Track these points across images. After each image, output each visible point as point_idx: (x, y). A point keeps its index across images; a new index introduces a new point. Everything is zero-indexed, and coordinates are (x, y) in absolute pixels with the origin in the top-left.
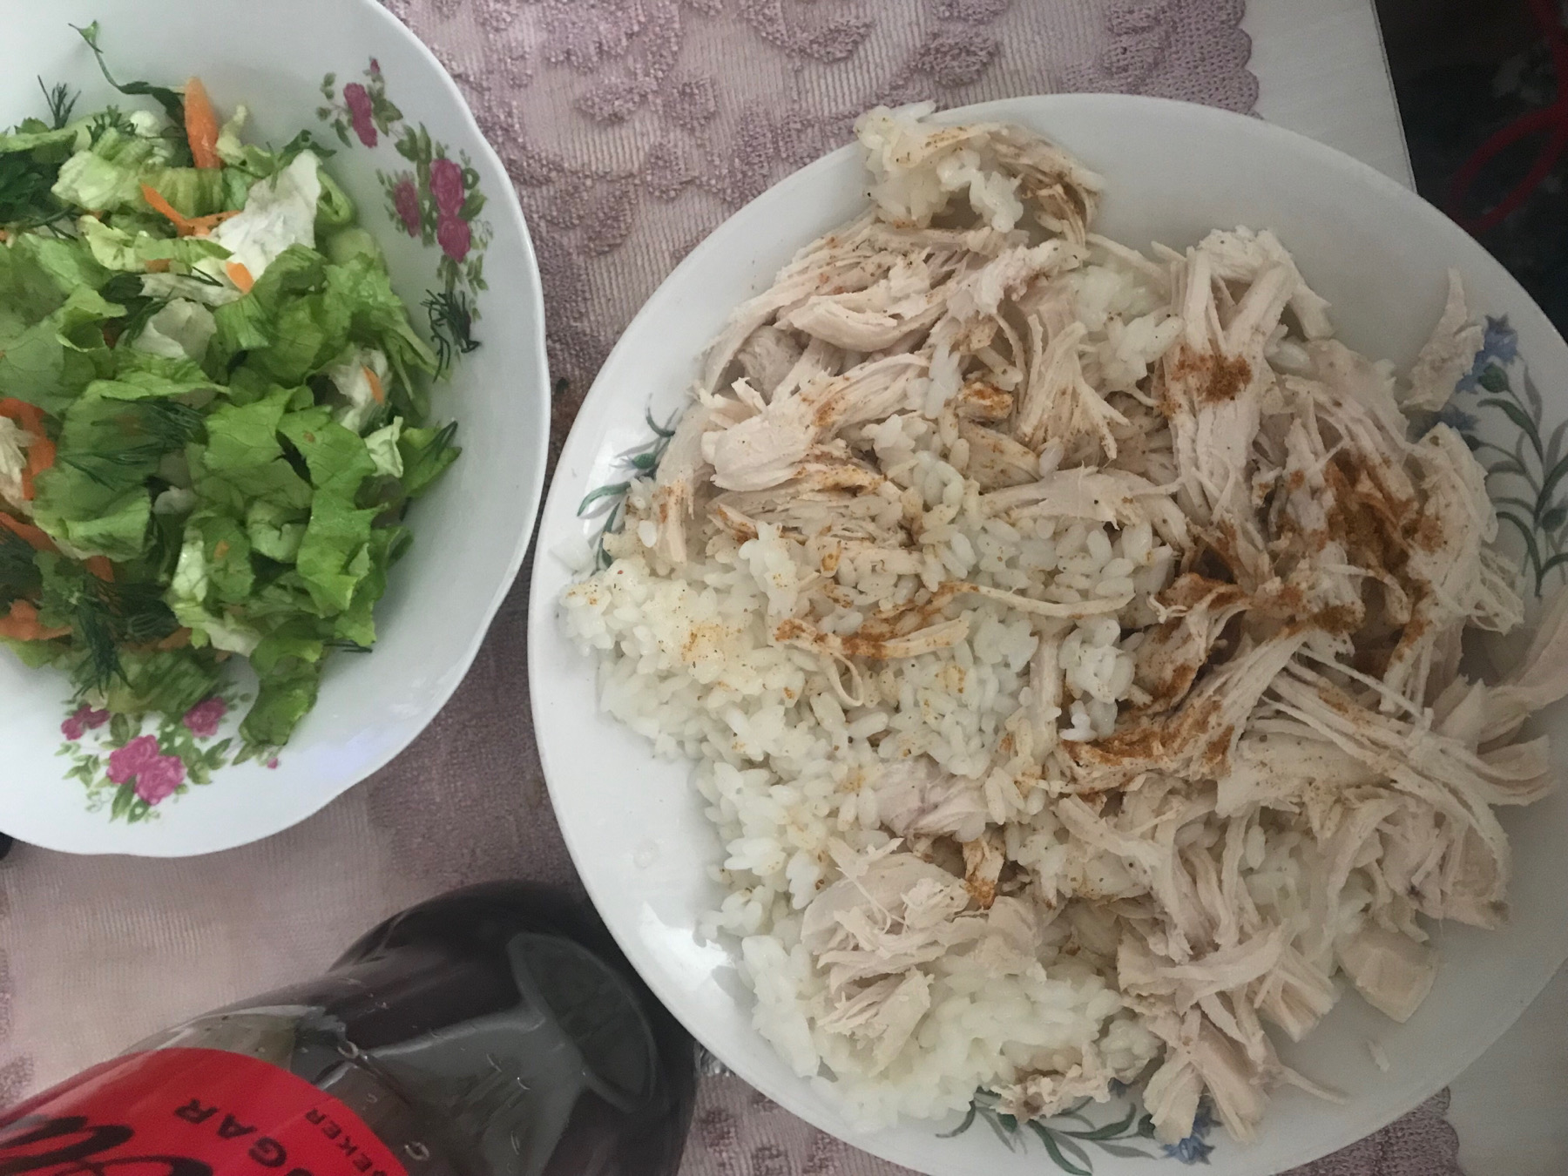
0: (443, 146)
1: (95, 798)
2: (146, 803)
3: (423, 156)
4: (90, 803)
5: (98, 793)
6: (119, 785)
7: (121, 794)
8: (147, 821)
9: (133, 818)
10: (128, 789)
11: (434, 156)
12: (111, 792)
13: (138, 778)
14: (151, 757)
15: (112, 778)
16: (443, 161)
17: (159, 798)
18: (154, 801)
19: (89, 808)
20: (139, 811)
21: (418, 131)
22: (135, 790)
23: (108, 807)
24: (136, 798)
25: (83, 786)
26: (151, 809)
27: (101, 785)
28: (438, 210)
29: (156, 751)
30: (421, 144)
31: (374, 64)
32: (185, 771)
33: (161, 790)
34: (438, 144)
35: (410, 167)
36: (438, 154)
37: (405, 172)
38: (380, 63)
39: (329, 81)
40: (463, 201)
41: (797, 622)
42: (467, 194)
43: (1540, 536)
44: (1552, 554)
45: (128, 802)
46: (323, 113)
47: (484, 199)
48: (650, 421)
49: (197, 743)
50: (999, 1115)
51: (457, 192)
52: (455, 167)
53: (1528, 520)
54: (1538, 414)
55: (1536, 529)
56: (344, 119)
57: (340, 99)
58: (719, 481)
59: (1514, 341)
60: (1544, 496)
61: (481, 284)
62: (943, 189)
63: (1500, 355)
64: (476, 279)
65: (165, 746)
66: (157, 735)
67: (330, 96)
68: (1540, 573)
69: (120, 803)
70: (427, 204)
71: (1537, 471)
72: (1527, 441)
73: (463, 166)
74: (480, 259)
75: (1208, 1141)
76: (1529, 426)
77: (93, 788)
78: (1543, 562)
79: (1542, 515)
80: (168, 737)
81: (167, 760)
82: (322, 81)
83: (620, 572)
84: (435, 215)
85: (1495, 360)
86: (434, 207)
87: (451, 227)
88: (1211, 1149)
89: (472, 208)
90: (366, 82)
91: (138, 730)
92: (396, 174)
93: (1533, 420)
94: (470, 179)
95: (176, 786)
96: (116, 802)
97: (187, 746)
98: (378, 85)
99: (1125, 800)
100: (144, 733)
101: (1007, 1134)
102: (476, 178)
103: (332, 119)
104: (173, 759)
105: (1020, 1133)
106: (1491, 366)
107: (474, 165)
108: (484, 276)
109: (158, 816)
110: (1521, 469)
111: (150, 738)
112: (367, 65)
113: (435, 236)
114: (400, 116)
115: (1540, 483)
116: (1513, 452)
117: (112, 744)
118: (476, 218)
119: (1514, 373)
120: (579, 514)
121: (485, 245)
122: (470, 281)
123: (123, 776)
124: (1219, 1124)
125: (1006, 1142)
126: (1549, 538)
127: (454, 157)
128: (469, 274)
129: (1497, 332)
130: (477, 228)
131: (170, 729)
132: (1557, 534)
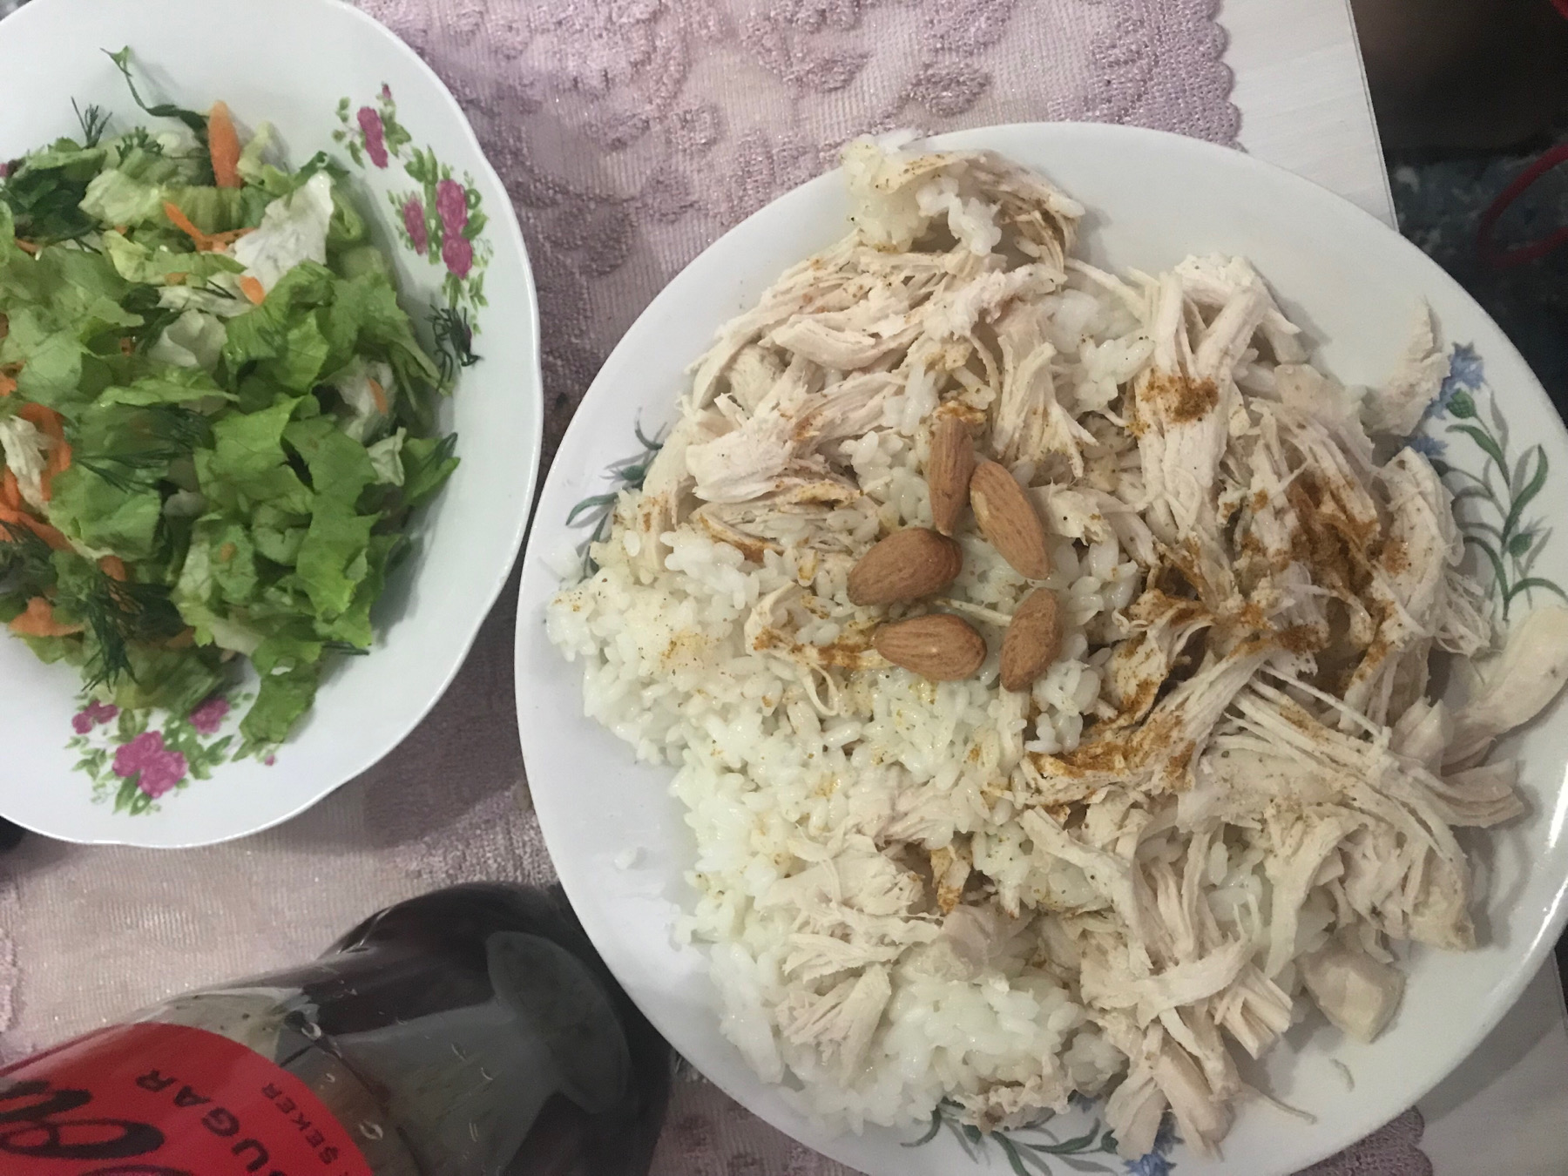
0: (448, 167)
1: (101, 790)
2: (148, 796)
3: (430, 177)
4: (94, 795)
5: (103, 786)
6: (123, 778)
7: (125, 786)
8: (148, 814)
9: (136, 810)
10: (132, 782)
11: (440, 177)
12: (115, 785)
13: (142, 772)
14: (156, 751)
15: (117, 772)
16: (448, 182)
17: (161, 792)
18: (155, 794)
19: (94, 800)
20: (141, 803)
21: (426, 154)
22: (138, 784)
23: (112, 800)
24: (139, 792)
25: (89, 778)
26: (153, 802)
27: (105, 778)
28: (443, 229)
29: (160, 746)
30: (429, 165)
31: (386, 88)
32: (187, 766)
33: (163, 784)
34: (444, 166)
35: (418, 187)
36: (444, 175)
37: (413, 193)
38: (391, 89)
39: (344, 105)
40: (467, 222)
41: (776, 632)
42: (470, 213)
43: (1507, 561)
44: (1519, 579)
45: (131, 795)
46: (339, 136)
47: (485, 219)
48: (639, 433)
49: (200, 739)
50: (964, 1126)
51: (461, 212)
52: (459, 187)
53: (1496, 544)
54: (1505, 438)
55: (1503, 554)
56: (358, 141)
57: (354, 123)
58: (700, 493)
59: (1480, 368)
60: (1511, 521)
61: (482, 300)
62: (923, 214)
63: (1466, 381)
64: (477, 294)
65: (169, 742)
66: (162, 731)
67: (345, 119)
68: (1507, 599)
69: (123, 796)
70: (433, 223)
71: (1504, 495)
72: (1494, 467)
73: (467, 187)
74: (481, 276)
75: (1169, 1158)
76: (1495, 451)
77: (99, 781)
78: (1510, 586)
79: (1509, 539)
80: (172, 733)
81: (171, 755)
82: (336, 105)
83: (605, 580)
84: (440, 233)
85: (1460, 385)
86: (440, 226)
87: (455, 245)
88: (1172, 1166)
89: (474, 227)
90: (377, 106)
91: (145, 725)
92: (406, 195)
93: (1500, 447)
94: (473, 199)
95: (178, 781)
96: (120, 795)
97: (191, 742)
98: (389, 109)
99: (1089, 811)
100: (150, 729)
101: (971, 1145)
102: (478, 198)
103: (347, 140)
104: (176, 755)
105: (984, 1144)
106: (1458, 391)
107: (476, 186)
108: (484, 292)
109: (159, 809)
110: (1490, 495)
111: (156, 733)
112: (380, 90)
113: (440, 254)
114: (409, 139)
115: (1507, 508)
116: (1480, 477)
117: (119, 738)
118: (477, 237)
119: (1481, 399)
120: (568, 522)
121: (486, 262)
122: (472, 297)
123: (127, 770)
124: (1180, 1141)
125: (969, 1152)
126: (1516, 563)
127: (457, 177)
128: (471, 290)
129: (1464, 359)
130: (478, 245)
131: (175, 725)
132: (1523, 559)
